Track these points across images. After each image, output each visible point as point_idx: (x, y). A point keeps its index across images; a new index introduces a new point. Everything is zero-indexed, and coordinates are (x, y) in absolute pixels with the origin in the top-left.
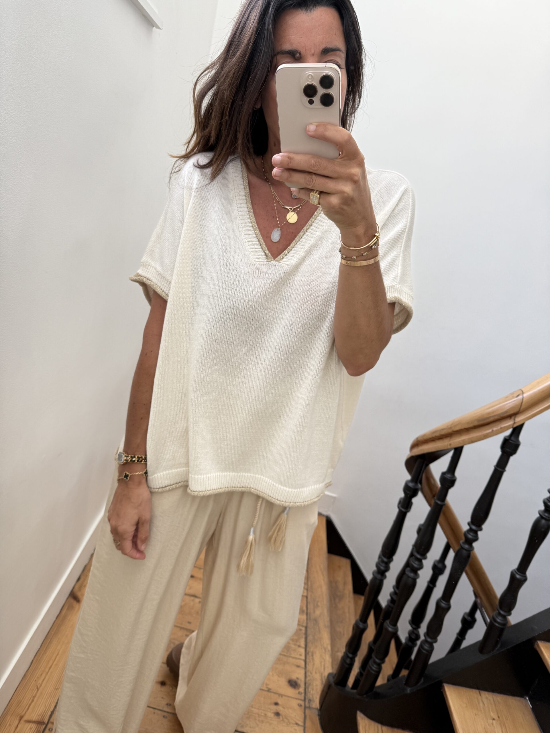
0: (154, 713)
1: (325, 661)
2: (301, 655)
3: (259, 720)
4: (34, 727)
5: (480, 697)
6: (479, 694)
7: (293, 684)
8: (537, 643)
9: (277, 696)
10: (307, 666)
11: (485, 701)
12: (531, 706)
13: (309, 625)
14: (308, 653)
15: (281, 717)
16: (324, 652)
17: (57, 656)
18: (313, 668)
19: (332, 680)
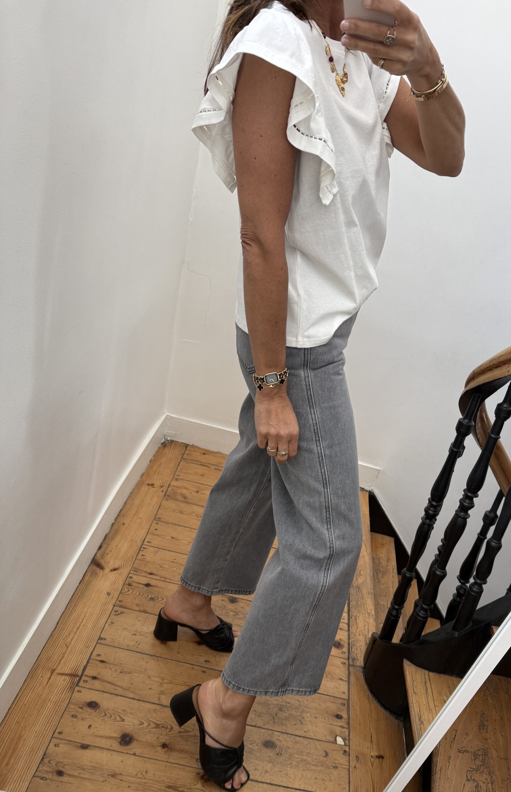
0: (193, 669)
1: (369, 624)
4: (67, 679)
10: (350, 628)
14: (351, 618)
16: (368, 616)
17: (84, 618)
18: (357, 630)
19: (377, 636)
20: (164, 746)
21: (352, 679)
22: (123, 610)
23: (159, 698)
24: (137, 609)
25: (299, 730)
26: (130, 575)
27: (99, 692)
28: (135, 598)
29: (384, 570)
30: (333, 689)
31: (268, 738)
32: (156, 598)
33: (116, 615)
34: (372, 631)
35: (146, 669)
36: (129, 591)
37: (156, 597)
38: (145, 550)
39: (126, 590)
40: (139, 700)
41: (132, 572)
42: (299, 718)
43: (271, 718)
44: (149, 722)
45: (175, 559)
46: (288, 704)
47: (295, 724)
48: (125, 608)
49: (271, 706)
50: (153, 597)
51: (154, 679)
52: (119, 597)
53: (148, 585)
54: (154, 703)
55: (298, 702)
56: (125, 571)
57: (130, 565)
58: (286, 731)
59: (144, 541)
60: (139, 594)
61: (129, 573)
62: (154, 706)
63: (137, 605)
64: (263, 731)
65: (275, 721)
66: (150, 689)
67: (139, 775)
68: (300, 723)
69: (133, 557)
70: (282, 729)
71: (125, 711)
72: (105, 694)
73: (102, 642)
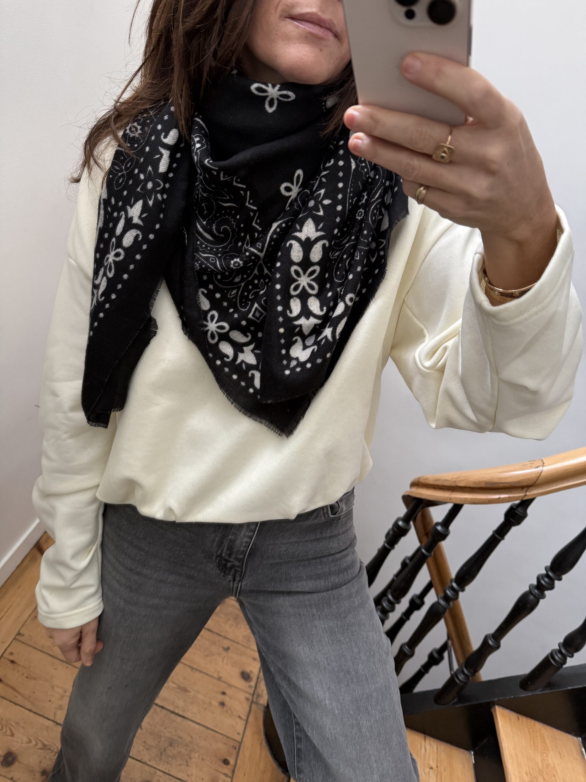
3: (202, 707)
5: (423, 743)
6: (423, 739)
7: (245, 676)
8: (495, 707)
9: (226, 685)
11: (428, 747)
12: (474, 762)
15: (225, 708)
17: (10, 607)
20: (44, 772)
21: (251, 718)
23: (55, 714)
25: (183, 772)
30: (229, 727)
31: (149, 779)
40: (35, 713)
42: (186, 757)
43: (159, 754)
44: (38, 741)
46: (179, 739)
47: (180, 765)
49: (163, 739)
51: (57, 689)
54: (48, 719)
55: (190, 739)
58: (169, 771)
62: (48, 723)
64: (147, 768)
65: (163, 757)
66: (50, 701)
68: (185, 763)
70: (166, 769)
71: (17, 723)
72: (5, 701)
73: (19, 638)
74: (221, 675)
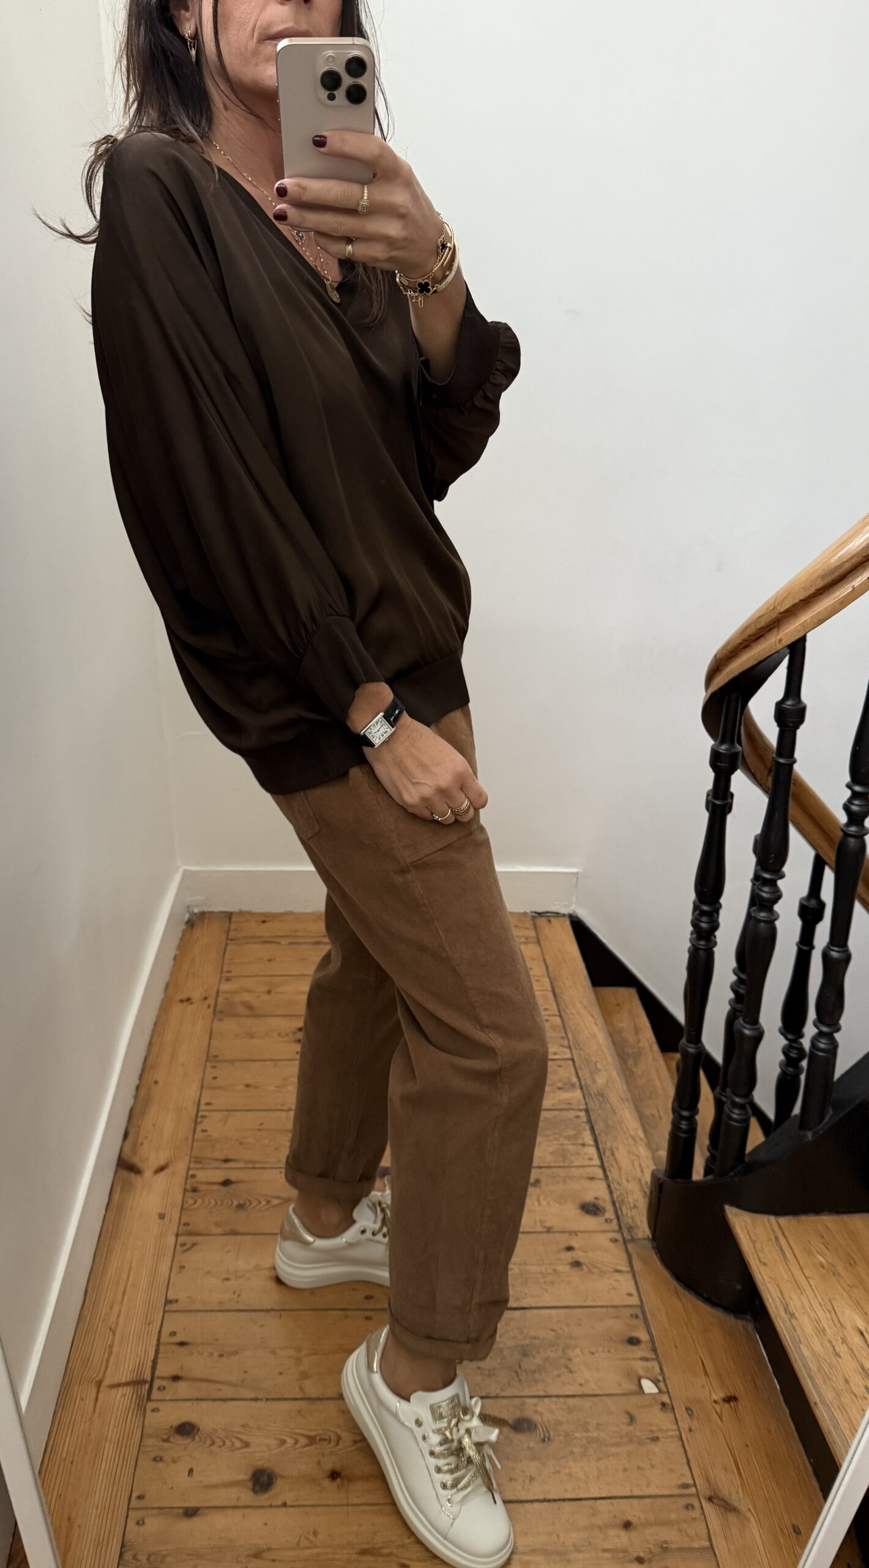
0: (347, 1317)
1: (638, 1157)
2: (591, 1159)
3: (545, 1282)
4: (128, 1393)
7: (591, 1209)
9: (566, 1236)
10: (608, 1173)
13: (591, 1105)
14: (604, 1153)
15: (584, 1267)
16: (631, 1142)
17: (130, 1270)
18: (620, 1174)
19: (661, 1176)
20: (334, 1475)
21: (638, 1265)
22: (195, 1239)
23: (301, 1388)
24: (219, 1231)
25: (569, 1384)
26: (191, 1172)
27: (189, 1404)
28: (211, 1212)
29: (635, 1050)
30: (609, 1292)
31: (518, 1414)
32: (248, 1204)
33: (184, 1251)
34: (648, 1167)
35: (262, 1338)
36: (196, 1202)
37: (247, 1201)
38: (205, 1120)
39: (191, 1202)
40: (267, 1400)
41: (192, 1166)
42: (562, 1361)
43: (514, 1375)
44: (295, 1436)
45: (262, 1124)
46: (537, 1342)
47: (559, 1376)
48: (197, 1234)
49: (506, 1352)
50: (242, 1202)
51: (283, 1353)
52: (182, 1218)
53: (226, 1183)
54: (295, 1399)
55: (552, 1333)
56: (181, 1167)
57: (187, 1155)
58: (545, 1391)
59: (199, 1105)
60: (216, 1203)
61: (189, 1169)
62: (297, 1405)
63: (217, 1224)
64: (504, 1402)
65: (523, 1377)
66: (281, 1374)
67: (304, 1543)
68: (564, 1370)
69: (187, 1138)
70: (539, 1391)
71: (243, 1426)
72: (203, 1404)
73: (173, 1307)
74: (548, 1224)
